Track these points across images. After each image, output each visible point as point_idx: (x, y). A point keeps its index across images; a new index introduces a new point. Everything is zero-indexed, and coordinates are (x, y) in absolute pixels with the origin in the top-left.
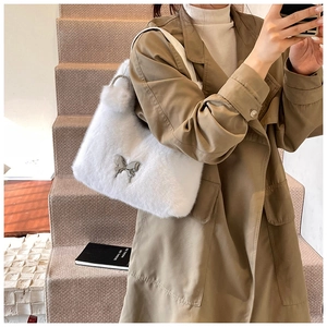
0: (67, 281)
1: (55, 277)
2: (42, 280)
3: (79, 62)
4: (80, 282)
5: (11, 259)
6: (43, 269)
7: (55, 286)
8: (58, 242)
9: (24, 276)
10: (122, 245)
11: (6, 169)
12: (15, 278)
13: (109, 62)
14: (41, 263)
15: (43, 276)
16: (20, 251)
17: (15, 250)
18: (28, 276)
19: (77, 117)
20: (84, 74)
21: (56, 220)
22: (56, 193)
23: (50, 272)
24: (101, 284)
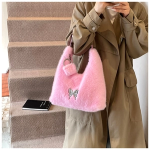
0: (19, 117)
1: (13, 115)
2: (7, 117)
3: (17, 17)
4: (25, 117)
6: (7, 112)
7: (14, 120)
8: (13, 100)
10: (43, 100)
13: (32, 17)
14: (5, 110)
15: (8, 115)
19: (19, 43)
20: (20, 22)
21: (12, 90)
22: (11, 78)
23: (11, 113)
24: (35, 117)
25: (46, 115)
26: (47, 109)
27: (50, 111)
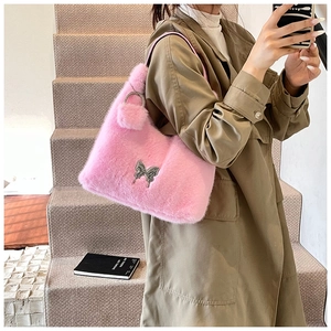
0: (66, 291)
1: (54, 287)
2: (41, 291)
3: (76, 76)
4: (79, 292)
5: (11, 271)
6: (41, 280)
7: (54, 296)
8: (57, 253)
9: (23, 287)
10: (120, 255)
11: (6, 184)
12: (15, 289)
13: (106, 76)
14: (39, 274)
15: (42, 287)
16: (19, 262)
17: (14, 262)
18: (27, 287)
19: (75, 130)
20: (80, 87)
21: (55, 231)
22: (54, 204)
23: (49, 282)
24: (100, 293)
25: (124, 290)
26: (128, 275)
27: (134, 281)
